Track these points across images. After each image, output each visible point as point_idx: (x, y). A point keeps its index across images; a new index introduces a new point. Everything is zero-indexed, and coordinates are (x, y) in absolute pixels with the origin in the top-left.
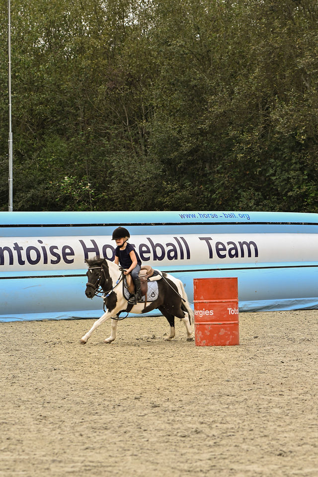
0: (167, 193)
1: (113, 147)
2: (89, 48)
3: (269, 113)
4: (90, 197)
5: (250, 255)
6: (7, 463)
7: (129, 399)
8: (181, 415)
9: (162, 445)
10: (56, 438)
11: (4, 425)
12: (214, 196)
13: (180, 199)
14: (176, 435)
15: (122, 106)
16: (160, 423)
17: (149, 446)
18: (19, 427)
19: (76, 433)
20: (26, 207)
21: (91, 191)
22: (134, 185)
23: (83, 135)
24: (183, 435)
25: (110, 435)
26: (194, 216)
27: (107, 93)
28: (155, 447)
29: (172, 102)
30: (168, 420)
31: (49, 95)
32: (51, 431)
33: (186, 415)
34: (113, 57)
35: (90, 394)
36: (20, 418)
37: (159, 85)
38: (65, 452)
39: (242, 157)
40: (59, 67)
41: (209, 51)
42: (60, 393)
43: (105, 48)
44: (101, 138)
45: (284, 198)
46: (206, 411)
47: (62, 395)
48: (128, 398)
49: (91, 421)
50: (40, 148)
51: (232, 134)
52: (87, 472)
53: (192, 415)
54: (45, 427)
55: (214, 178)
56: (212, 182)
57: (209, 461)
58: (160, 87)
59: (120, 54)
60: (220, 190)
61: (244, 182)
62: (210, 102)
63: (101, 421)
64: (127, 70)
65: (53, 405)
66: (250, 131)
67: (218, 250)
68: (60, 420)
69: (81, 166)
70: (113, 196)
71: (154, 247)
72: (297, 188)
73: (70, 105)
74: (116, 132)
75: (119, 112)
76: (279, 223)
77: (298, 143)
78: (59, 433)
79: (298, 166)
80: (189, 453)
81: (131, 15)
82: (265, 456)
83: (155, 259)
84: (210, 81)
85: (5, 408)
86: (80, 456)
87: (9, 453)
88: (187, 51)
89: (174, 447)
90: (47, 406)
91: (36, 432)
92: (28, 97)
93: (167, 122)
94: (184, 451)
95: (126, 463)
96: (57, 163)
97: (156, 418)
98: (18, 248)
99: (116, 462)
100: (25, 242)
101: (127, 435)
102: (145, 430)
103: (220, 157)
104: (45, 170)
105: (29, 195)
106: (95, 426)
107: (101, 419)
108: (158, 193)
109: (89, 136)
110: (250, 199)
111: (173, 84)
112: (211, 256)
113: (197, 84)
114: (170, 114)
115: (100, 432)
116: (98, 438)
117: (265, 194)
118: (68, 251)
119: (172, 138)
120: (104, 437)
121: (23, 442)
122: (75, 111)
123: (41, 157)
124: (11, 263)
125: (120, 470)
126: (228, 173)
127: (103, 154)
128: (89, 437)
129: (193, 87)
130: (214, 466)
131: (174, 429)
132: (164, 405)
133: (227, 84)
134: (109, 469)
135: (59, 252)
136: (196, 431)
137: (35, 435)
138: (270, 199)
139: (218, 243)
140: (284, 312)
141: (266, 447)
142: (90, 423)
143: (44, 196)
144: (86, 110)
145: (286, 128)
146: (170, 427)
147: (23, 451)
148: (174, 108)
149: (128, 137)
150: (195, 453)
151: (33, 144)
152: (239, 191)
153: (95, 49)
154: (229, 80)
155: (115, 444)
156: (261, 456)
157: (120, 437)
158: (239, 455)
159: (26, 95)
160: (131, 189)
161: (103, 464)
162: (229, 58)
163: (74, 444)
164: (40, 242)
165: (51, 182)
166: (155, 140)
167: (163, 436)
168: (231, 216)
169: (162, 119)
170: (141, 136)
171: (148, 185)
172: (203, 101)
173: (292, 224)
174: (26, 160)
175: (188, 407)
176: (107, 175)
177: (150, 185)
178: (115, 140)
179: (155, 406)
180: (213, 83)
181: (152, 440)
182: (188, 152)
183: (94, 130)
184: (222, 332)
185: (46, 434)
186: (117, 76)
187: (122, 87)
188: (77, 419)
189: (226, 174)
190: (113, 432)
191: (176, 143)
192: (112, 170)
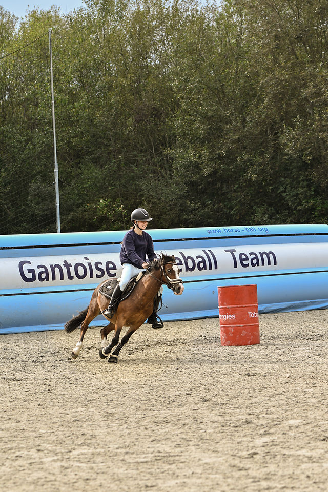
0: (191, 211)
1: (141, 173)
2: (116, 87)
3: (278, 137)
4: (124, 217)
5: (269, 264)
6: (86, 456)
8: (230, 408)
9: (219, 435)
10: (126, 432)
11: (77, 422)
12: (232, 212)
13: (202, 216)
14: (229, 426)
15: (148, 135)
16: (213, 415)
17: (207, 437)
18: (90, 423)
19: (141, 428)
20: (67, 228)
22: (163, 204)
23: (115, 163)
24: (235, 426)
26: (219, 231)
27: (135, 125)
29: (192, 131)
30: (220, 413)
31: (84, 129)
32: (119, 426)
34: (138, 93)
35: (146, 392)
38: (135, 445)
39: (256, 178)
40: (91, 104)
41: (223, 85)
42: (119, 392)
43: (131, 86)
44: (131, 165)
45: (294, 211)
46: (251, 403)
47: (122, 393)
48: (180, 394)
49: (152, 416)
50: (78, 176)
51: (246, 158)
52: (158, 461)
54: (114, 423)
55: (232, 197)
56: (230, 200)
57: (263, 448)
59: (145, 90)
60: (237, 207)
61: (258, 199)
62: (226, 130)
63: (160, 415)
64: (151, 104)
65: (116, 402)
66: (262, 154)
67: (241, 260)
68: (125, 416)
69: (114, 190)
71: (186, 260)
72: (305, 202)
73: (103, 137)
74: (144, 159)
75: (145, 141)
76: (294, 235)
77: (305, 163)
78: (127, 428)
79: (305, 183)
80: (244, 441)
81: (153, 56)
82: (311, 442)
83: (187, 270)
84: (225, 112)
86: (149, 448)
87: (86, 447)
88: (204, 86)
89: (229, 437)
90: (110, 404)
91: (105, 428)
93: (188, 149)
94: (239, 440)
95: (190, 452)
96: (93, 188)
97: (208, 411)
98: (67, 265)
99: (182, 452)
100: (73, 260)
101: (186, 427)
102: (201, 422)
103: (236, 178)
104: (83, 194)
105: (69, 218)
106: (156, 420)
108: (183, 211)
109: (120, 163)
110: (264, 214)
112: (236, 266)
113: (213, 115)
114: (191, 141)
115: (162, 426)
116: (161, 431)
117: (278, 209)
118: (111, 266)
119: (194, 162)
120: (167, 430)
122: (107, 142)
123: (79, 183)
124: (62, 278)
125: (186, 459)
127: (133, 179)
128: (154, 431)
129: (210, 117)
130: (268, 452)
131: (227, 420)
132: (213, 399)
133: (240, 113)
134: (177, 458)
135: (103, 267)
137: (106, 430)
138: (281, 213)
139: (241, 255)
140: (301, 312)
141: (311, 433)
142: (152, 418)
143: (82, 218)
144: (116, 140)
145: (294, 150)
146: (223, 419)
147: (99, 445)
148: (194, 136)
149: (154, 163)
150: (249, 442)
151: (71, 172)
152: (254, 208)
153: (123, 88)
154: (241, 110)
155: (178, 435)
156: (308, 442)
157: (180, 430)
158: (288, 442)
161: (171, 454)
162: (241, 90)
163: (142, 437)
164: (86, 259)
165: (89, 205)
166: (178, 165)
167: (218, 427)
168: (252, 230)
169: (184, 146)
170: (165, 161)
171: (173, 205)
172: (219, 129)
173: (305, 234)
174: (66, 186)
175: (235, 401)
176: (138, 197)
177: (175, 204)
178: (143, 166)
179: (206, 401)
180: (228, 113)
181: (209, 431)
182: (208, 175)
183: (125, 158)
184: (244, 333)
185: (116, 428)
186: (144, 110)
187: (148, 119)
188: (140, 415)
189: (243, 192)
190: (173, 425)
191: (197, 167)
192: (142, 193)
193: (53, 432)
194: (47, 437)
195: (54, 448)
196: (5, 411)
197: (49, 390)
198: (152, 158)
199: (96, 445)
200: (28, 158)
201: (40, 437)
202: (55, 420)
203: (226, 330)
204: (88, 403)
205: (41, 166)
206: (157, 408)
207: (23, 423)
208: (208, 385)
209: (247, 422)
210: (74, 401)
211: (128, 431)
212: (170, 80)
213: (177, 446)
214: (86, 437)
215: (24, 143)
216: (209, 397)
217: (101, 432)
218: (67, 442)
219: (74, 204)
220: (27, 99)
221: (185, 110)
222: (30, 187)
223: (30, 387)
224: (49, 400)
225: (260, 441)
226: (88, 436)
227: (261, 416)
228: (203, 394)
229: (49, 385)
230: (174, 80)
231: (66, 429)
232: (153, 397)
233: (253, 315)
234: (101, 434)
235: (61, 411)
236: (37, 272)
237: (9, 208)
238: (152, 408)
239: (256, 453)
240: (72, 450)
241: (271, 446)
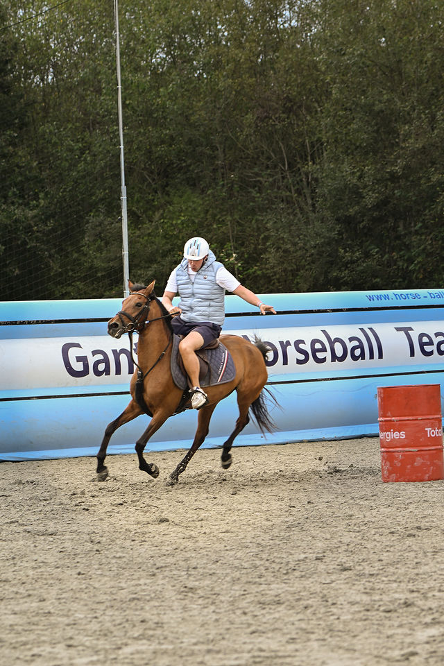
0: (346, 265)
1: (266, 202)
2: (228, 62)
4: (237, 273)
6: (144, 656)
7: (307, 561)
8: (383, 581)
9: (360, 624)
10: (211, 618)
11: (135, 601)
12: (412, 267)
13: (362, 273)
14: (378, 610)
15: (277, 142)
16: (354, 593)
17: (341, 627)
18: (157, 604)
19: (236, 611)
21: (237, 264)
22: (299, 253)
23: (223, 185)
24: (387, 610)
25: (285, 611)
26: (387, 297)
27: (257, 124)
28: (350, 627)
29: (349, 136)
30: (365, 589)
31: (174, 130)
32: (202, 608)
33: (390, 581)
34: (263, 73)
35: (252, 554)
36: (157, 591)
37: (330, 112)
38: (223, 639)
40: (186, 90)
41: (400, 61)
42: (210, 553)
43: (252, 61)
44: (250, 190)
46: (417, 574)
47: (214, 557)
48: (306, 558)
49: (257, 592)
50: (163, 206)
51: (434, 179)
53: (398, 580)
54: (194, 604)
55: (411, 242)
56: (408, 247)
58: (331, 114)
59: (273, 69)
60: (420, 259)
62: (403, 134)
64: (283, 91)
65: (201, 571)
67: (422, 345)
68: (213, 592)
69: (222, 230)
70: (269, 271)
71: (332, 343)
73: (204, 143)
74: (271, 180)
75: (273, 151)
78: (214, 612)
80: (398, 634)
81: (287, 13)
83: (333, 360)
84: (402, 104)
85: (134, 577)
86: (245, 643)
87: (144, 641)
88: (368, 62)
89: (375, 627)
90: (193, 573)
91: (180, 611)
92: (144, 134)
93: (343, 164)
94: (390, 632)
95: (311, 651)
96: (188, 226)
97: (348, 586)
99: (297, 650)
101: (309, 611)
102: (334, 604)
103: (418, 211)
104: (172, 236)
105: (150, 273)
106: (262, 599)
107: (270, 590)
108: (332, 264)
109: (232, 186)
111: (350, 110)
112: (412, 354)
113: (383, 109)
114: (347, 151)
115: (270, 609)
116: (268, 617)
119: (351, 186)
120: (277, 615)
121: (164, 625)
122: (211, 153)
123: (166, 219)
124: (131, 371)
125: (302, 661)
126: (431, 233)
127: (253, 212)
128: (256, 616)
129: (378, 113)
130: (435, 652)
131: (375, 601)
132: (357, 567)
133: (426, 108)
136: (405, 603)
137: (180, 615)
139: (422, 336)
142: (256, 596)
144: (227, 150)
146: (369, 598)
148: (351, 144)
149: (287, 187)
150: (406, 635)
151: (153, 200)
153: (237, 63)
154: (429, 101)
155: (293, 624)
157: (299, 615)
159: (142, 131)
160: (294, 260)
161: (280, 654)
162: (428, 70)
163: (236, 626)
166: (326, 190)
167: (360, 612)
168: (439, 296)
169: (336, 159)
170: (305, 183)
172: (395, 132)
174: (145, 223)
175: (392, 569)
176: (260, 241)
177: (320, 254)
178: (269, 191)
179: (345, 570)
180: (407, 106)
181: (345, 618)
182: (374, 206)
183: (239, 178)
184: (418, 462)
185: (196, 612)
186: (271, 100)
187: (277, 116)
188: (237, 590)
189: (429, 235)
190: (289, 608)
191: (356, 194)
192: (266, 234)
193: (96, 617)
194: (86, 624)
195: (95, 642)
196: (24, 583)
197: (97, 551)
198: (283, 178)
199: (162, 637)
200: (84, 177)
201: (75, 624)
202: (102, 598)
203: (388, 456)
204: (157, 571)
205: (105, 190)
206: (266, 581)
207: (50, 602)
208: (352, 545)
209: (407, 604)
210: (136, 567)
211: (214, 617)
212: (313, 52)
213: (291, 641)
214: (147, 626)
215: (78, 152)
216: (352, 564)
217: (172, 618)
218: (116, 633)
219: (157, 251)
220: (83, 82)
221: (337, 102)
222: (88, 222)
223: (68, 545)
224: (96, 567)
225: (422, 635)
226: (151, 624)
227: (430, 595)
228: (343, 558)
229: (99, 542)
230: (321, 53)
231: (116, 613)
232: (262, 562)
233: (433, 433)
234: (172, 621)
235: (112, 583)
236: (92, 360)
237: (50, 256)
238: (258, 580)
239: (414, 654)
240: (123, 646)
241: (440, 642)
